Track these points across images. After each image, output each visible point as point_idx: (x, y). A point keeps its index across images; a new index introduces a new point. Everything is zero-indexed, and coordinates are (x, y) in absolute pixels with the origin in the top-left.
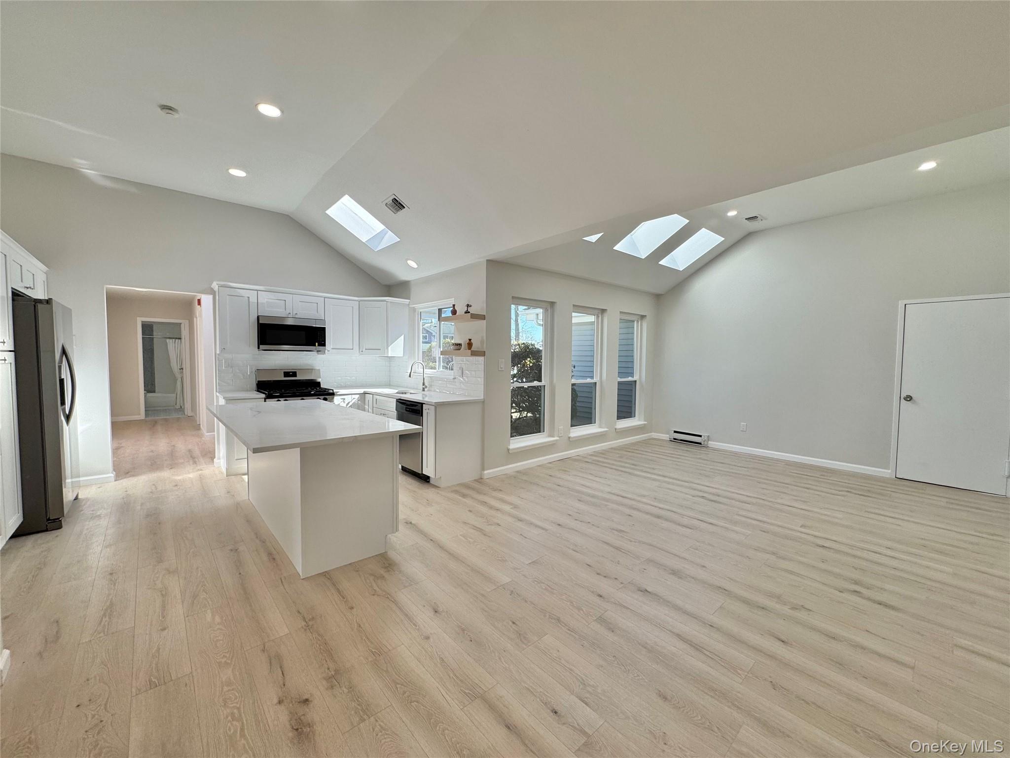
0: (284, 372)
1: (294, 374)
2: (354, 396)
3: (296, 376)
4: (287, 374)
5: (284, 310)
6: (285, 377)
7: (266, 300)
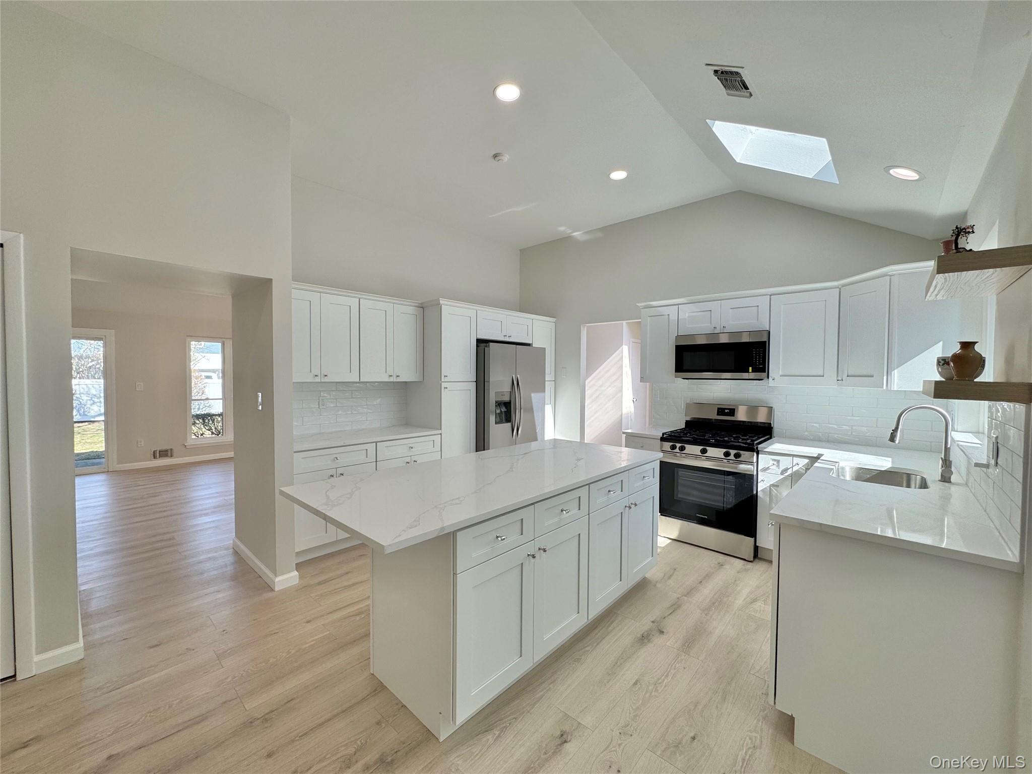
0: (718, 409)
1: (732, 412)
2: (796, 460)
3: (733, 415)
4: (721, 411)
5: (709, 325)
6: (718, 415)
7: (687, 315)
